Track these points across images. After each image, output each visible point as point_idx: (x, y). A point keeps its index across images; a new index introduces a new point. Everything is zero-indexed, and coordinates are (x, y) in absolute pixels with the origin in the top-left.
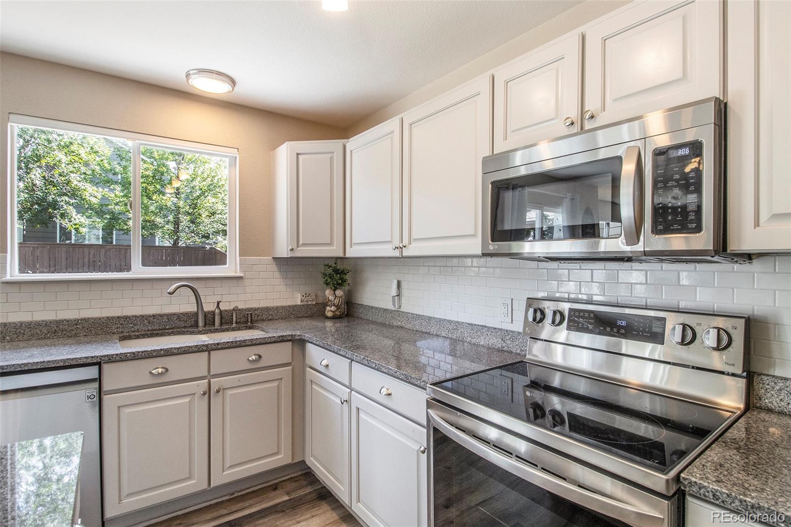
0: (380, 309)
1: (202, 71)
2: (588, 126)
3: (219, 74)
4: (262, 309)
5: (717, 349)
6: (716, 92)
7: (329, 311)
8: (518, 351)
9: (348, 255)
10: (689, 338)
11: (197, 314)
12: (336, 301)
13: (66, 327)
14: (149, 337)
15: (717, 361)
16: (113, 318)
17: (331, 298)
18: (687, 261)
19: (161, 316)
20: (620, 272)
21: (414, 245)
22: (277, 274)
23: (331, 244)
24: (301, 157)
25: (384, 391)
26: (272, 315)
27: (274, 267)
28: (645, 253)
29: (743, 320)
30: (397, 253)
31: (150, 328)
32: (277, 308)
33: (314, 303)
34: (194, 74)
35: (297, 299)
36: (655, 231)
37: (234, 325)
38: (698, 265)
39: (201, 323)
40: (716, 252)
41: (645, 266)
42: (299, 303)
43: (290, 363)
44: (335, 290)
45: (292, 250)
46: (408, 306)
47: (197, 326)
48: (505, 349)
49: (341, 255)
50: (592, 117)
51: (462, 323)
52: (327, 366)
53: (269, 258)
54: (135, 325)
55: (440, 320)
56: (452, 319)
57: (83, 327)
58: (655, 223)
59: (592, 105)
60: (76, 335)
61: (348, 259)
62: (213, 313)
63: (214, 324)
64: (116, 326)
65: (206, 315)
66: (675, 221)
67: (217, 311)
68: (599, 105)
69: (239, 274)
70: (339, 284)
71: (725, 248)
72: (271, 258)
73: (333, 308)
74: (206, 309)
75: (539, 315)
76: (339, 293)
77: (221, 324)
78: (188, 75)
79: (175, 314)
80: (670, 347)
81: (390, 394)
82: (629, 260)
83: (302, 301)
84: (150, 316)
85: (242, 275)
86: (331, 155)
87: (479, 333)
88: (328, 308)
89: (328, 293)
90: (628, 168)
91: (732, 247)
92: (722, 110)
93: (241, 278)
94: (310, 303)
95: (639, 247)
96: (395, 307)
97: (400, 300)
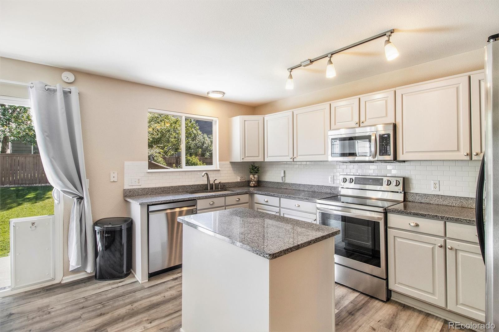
0: (275, 182)
1: (213, 92)
2: (361, 125)
3: (220, 92)
4: (227, 183)
5: (396, 186)
6: (393, 122)
7: (252, 184)
8: (337, 193)
9: (265, 161)
10: (389, 183)
11: (207, 184)
12: (255, 180)
13: (166, 189)
14: (193, 193)
15: (396, 189)
16: (180, 186)
17: (253, 178)
18: (389, 163)
19: (195, 185)
20: (370, 166)
21: (299, 157)
22: (231, 169)
23: (258, 156)
24: (246, 122)
25: (297, 205)
26: (230, 186)
27: (230, 166)
28: (377, 161)
29: (402, 178)
30: (292, 160)
31: (192, 190)
32: (232, 183)
33: (244, 181)
34: (211, 93)
35: (238, 179)
36: (380, 155)
37: (219, 189)
38: (392, 164)
39: (209, 188)
40: (394, 160)
41: (377, 164)
42: (239, 181)
43: (248, 202)
44: (254, 175)
45: (243, 159)
46: (288, 181)
47: (207, 189)
48: (332, 193)
49: (263, 160)
50: (363, 122)
51: (314, 185)
52: (267, 201)
53: (228, 162)
54: (187, 189)
55: (304, 185)
56: (310, 184)
57: (171, 190)
58: (380, 153)
59: (362, 119)
60: (169, 193)
61: (266, 163)
62: (213, 184)
63: (213, 189)
64: (181, 189)
65: (210, 184)
66: (384, 153)
67: (214, 183)
68: (364, 119)
69: (218, 169)
70: (256, 173)
71: (396, 160)
72: (229, 162)
73: (254, 183)
74: (211, 183)
75: (345, 180)
76: (256, 176)
77: (215, 189)
78: (208, 93)
79: (199, 185)
80: (385, 187)
81: (299, 206)
82: (373, 162)
83: (240, 180)
84: (191, 186)
85: (220, 169)
86: (258, 121)
87: (321, 188)
88: (252, 183)
89: (251, 176)
90: (373, 138)
91: (398, 159)
92: (395, 126)
93: (219, 170)
94: (243, 181)
95: (376, 159)
96: (283, 181)
97: (285, 178)
